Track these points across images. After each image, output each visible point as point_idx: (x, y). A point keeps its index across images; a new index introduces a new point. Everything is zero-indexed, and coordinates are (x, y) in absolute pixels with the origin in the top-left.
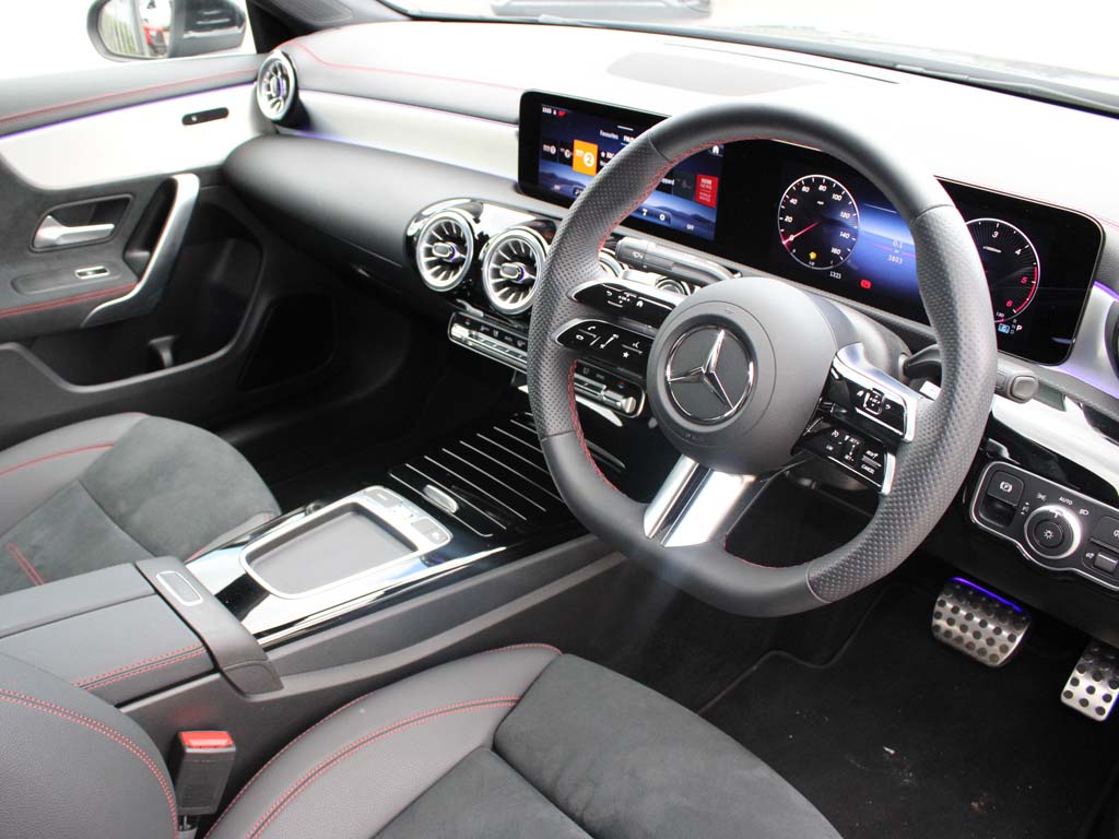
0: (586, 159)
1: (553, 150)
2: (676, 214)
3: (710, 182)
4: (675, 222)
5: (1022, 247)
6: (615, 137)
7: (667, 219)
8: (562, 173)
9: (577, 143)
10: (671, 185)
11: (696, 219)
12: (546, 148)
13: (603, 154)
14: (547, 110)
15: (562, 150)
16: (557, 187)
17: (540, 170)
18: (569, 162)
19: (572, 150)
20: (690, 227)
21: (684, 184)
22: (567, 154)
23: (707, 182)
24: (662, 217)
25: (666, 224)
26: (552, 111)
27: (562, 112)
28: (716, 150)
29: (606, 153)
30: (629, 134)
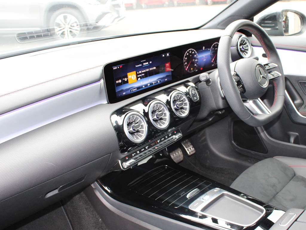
0: (133, 78)
1: (120, 81)
2: (162, 79)
3: (168, 64)
4: (162, 81)
6: (141, 65)
7: (160, 81)
8: (125, 87)
9: (128, 74)
11: (167, 76)
12: (117, 82)
14: (115, 68)
15: (123, 79)
16: (124, 93)
17: (116, 91)
18: (127, 82)
19: (127, 77)
20: (166, 80)
21: (162, 69)
22: (126, 80)
24: (159, 82)
25: (160, 83)
26: (117, 67)
27: (121, 66)
28: (168, 55)
29: (139, 72)
30: (145, 62)
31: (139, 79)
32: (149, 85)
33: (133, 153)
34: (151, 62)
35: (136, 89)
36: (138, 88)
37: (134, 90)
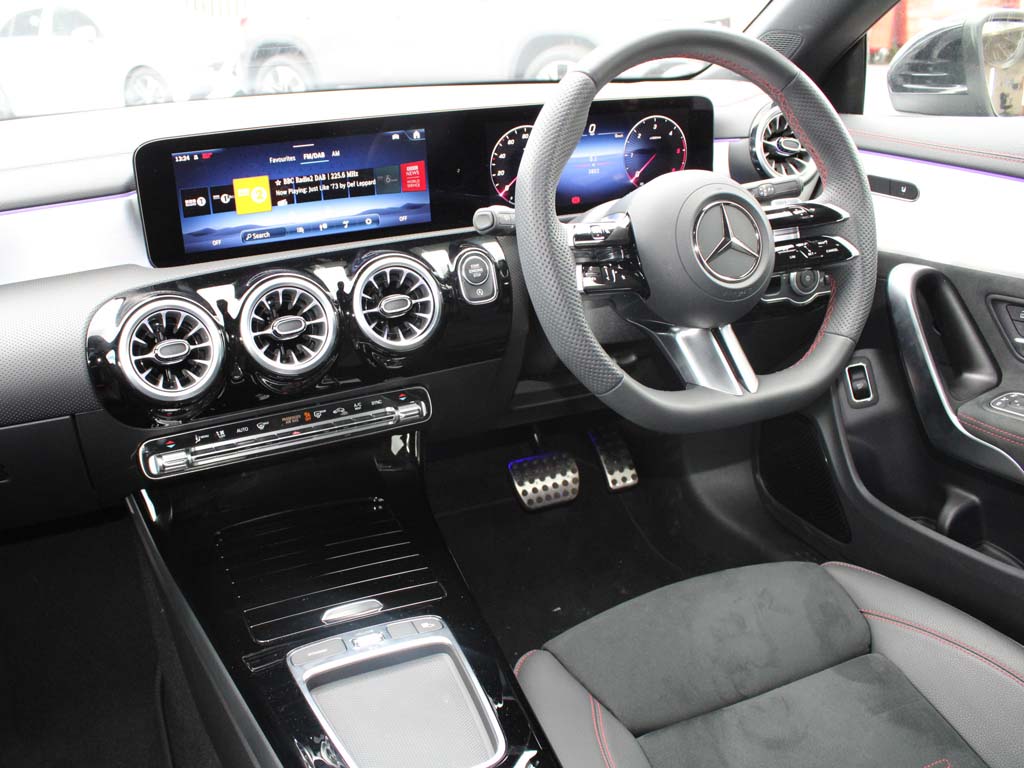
0: (254, 196)
1: (201, 202)
2: (383, 213)
3: (416, 168)
4: (385, 221)
5: (672, 129)
6: (293, 159)
7: (376, 221)
8: (219, 222)
9: (237, 182)
10: (373, 185)
11: (410, 207)
12: (190, 203)
13: (278, 183)
14: (182, 158)
15: (216, 197)
16: (216, 243)
17: (185, 231)
18: (230, 207)
19: (230, 190)
20: (403, 218)
21: (388, 180)
22: (225, 199)
23: (413, 169)
24: (369, 222)
25: (375, 226)
26: (192, 157)
27: (207, 153)
28: (417, 135)
29: (282, 180)
30: (310, 150)
31: (283, 203)
32: (325, 226)
33: (200, 434)
34: (336, 154)
35: (268, 234)
36: (275, 232)
37: (257, 236)
